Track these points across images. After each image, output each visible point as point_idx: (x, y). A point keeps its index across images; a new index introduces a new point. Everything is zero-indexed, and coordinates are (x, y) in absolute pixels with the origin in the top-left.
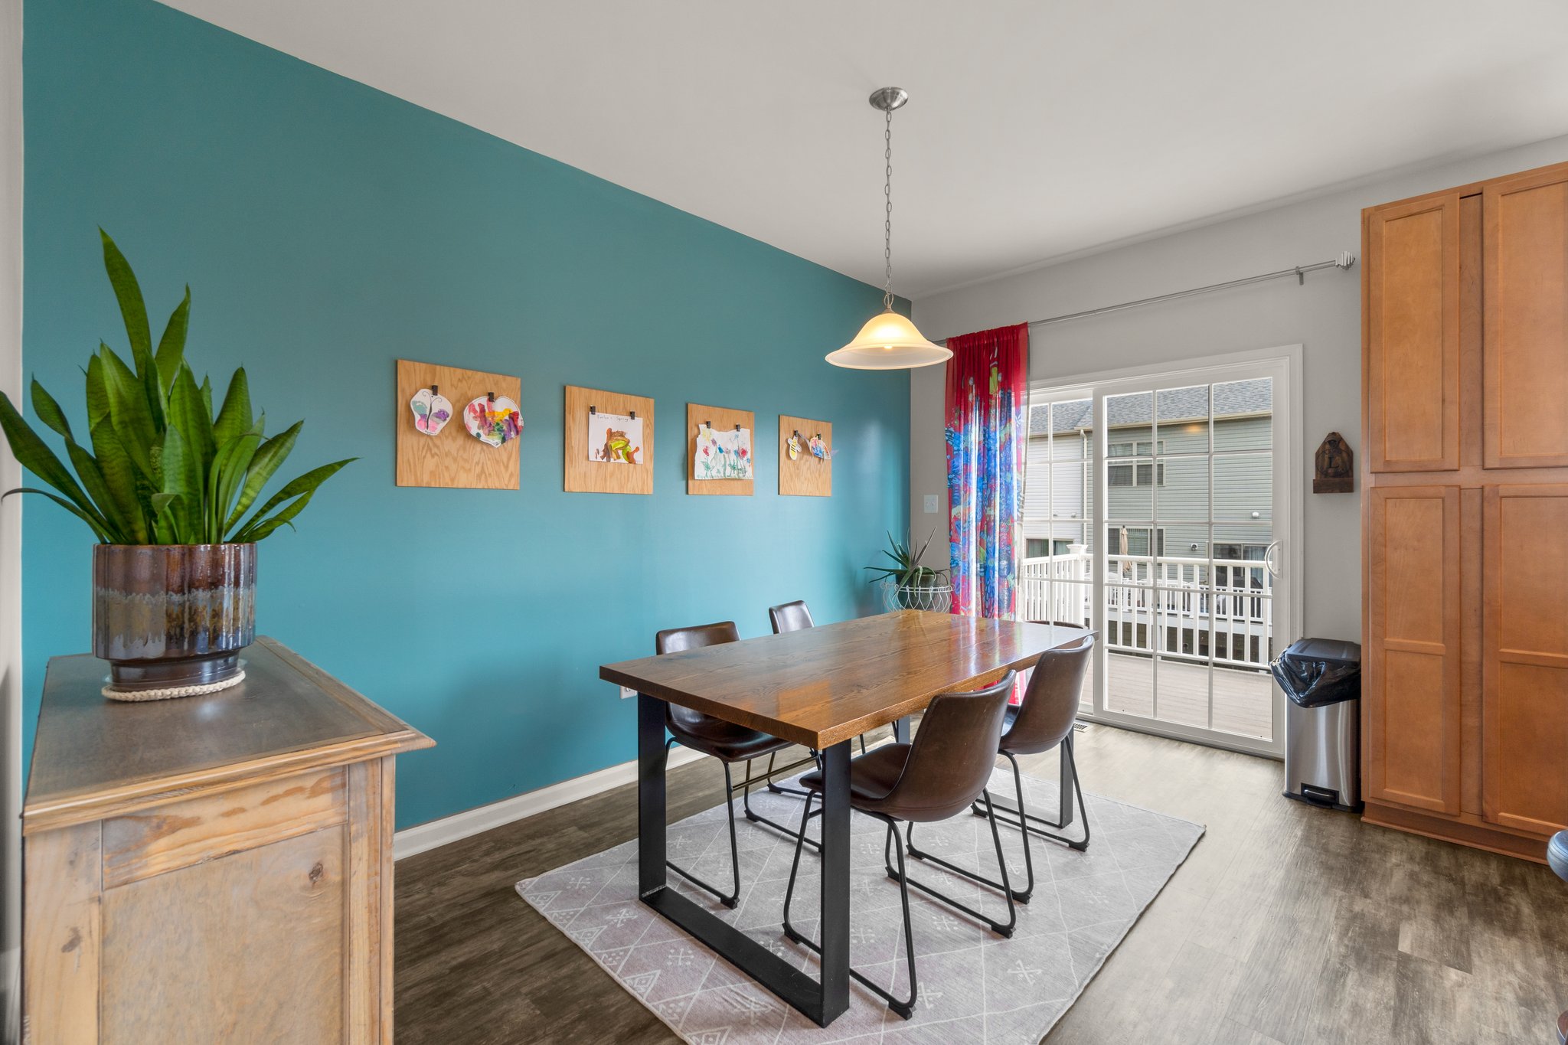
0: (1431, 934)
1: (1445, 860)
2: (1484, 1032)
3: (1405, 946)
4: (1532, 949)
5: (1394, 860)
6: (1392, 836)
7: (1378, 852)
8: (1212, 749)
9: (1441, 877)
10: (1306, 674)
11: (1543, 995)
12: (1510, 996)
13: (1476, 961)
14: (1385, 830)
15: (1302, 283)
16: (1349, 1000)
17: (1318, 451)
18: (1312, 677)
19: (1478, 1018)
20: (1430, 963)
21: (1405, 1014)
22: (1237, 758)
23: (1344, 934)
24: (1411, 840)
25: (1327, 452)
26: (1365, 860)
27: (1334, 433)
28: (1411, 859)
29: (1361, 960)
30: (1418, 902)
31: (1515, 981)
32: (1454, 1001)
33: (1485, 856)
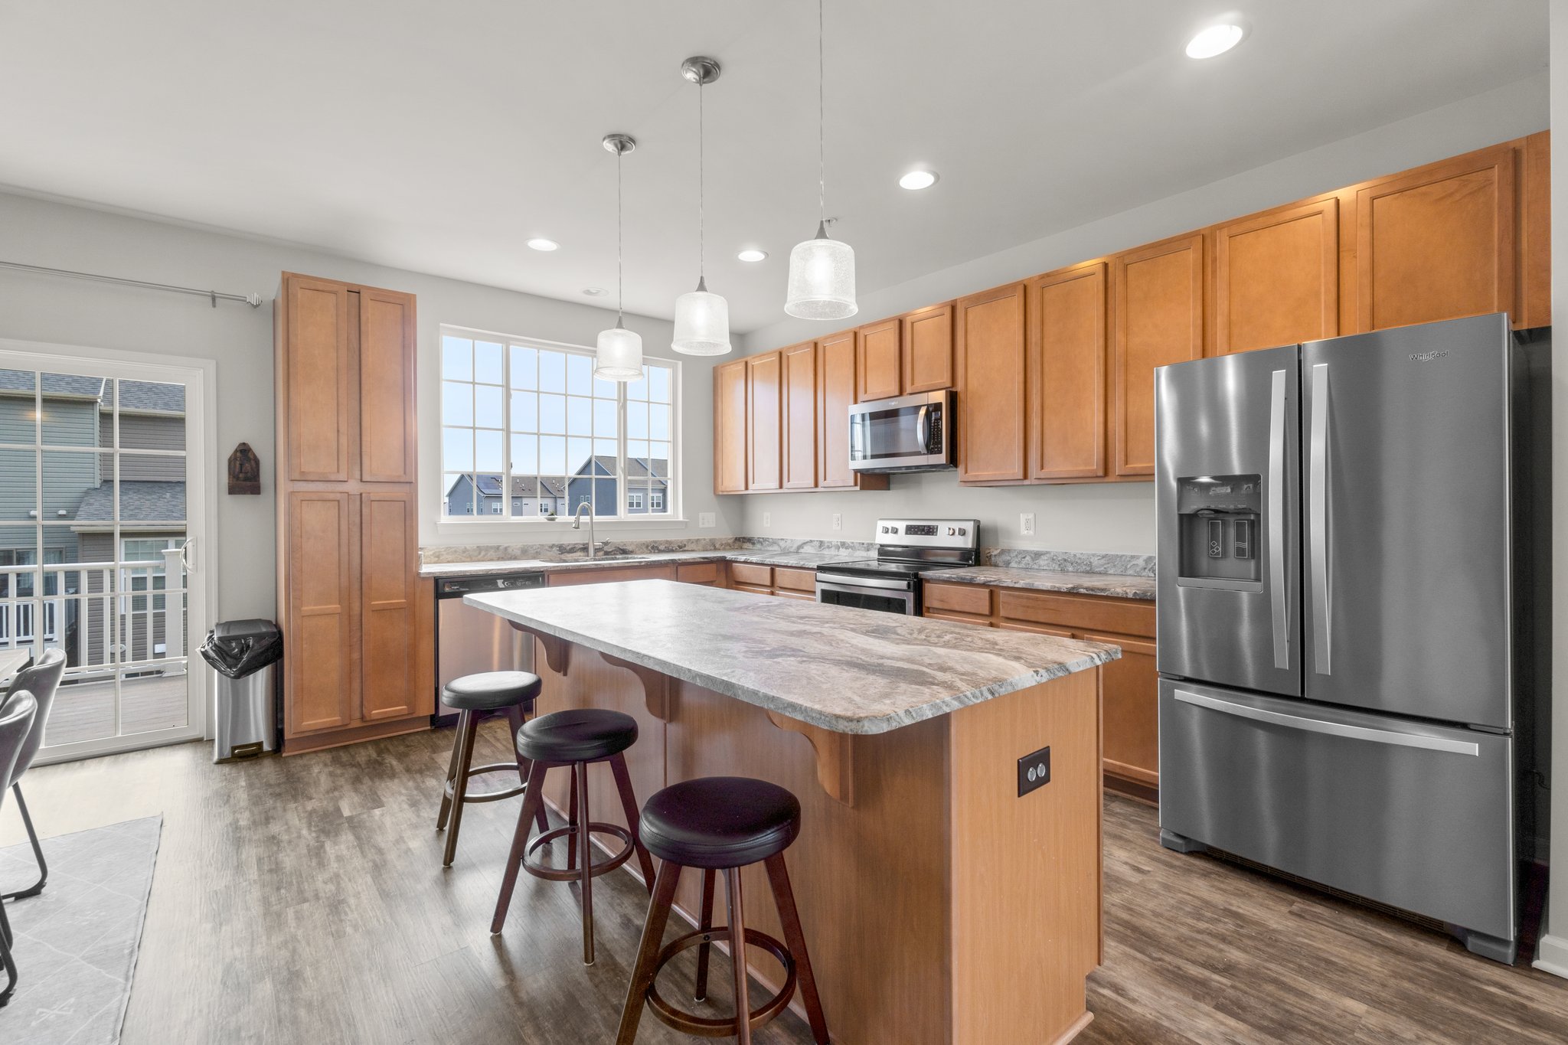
0: (356, 799)
1: (344, 757)
2: (403, 829)
3: (346, 813)
4: (405, 780)
5: (316, 771)
6: (308, 757)
7: (304, 771)
8: (121, 755)
9: (347, 767)
10: (236, 650)
11: (418, 798)
12: (405, 806)
13: (384, 799)
14: (301, 756)
15: (214, 306)
16: (332, 858)
17: (231, 457)
18: (242, 652)
19: (398, 825)
20: (364, 813)
21: (364, 844)
22: (154, 753)
23: (309, 826)
24: (320, 755)
25: (239, 459)
26: (298, 778)
27: (244, 444)
28: (326, 765)
29: (327, 833)
30: (342, 787)
31: (404, 798)
32: (383, 823)
33: (364, 745)
